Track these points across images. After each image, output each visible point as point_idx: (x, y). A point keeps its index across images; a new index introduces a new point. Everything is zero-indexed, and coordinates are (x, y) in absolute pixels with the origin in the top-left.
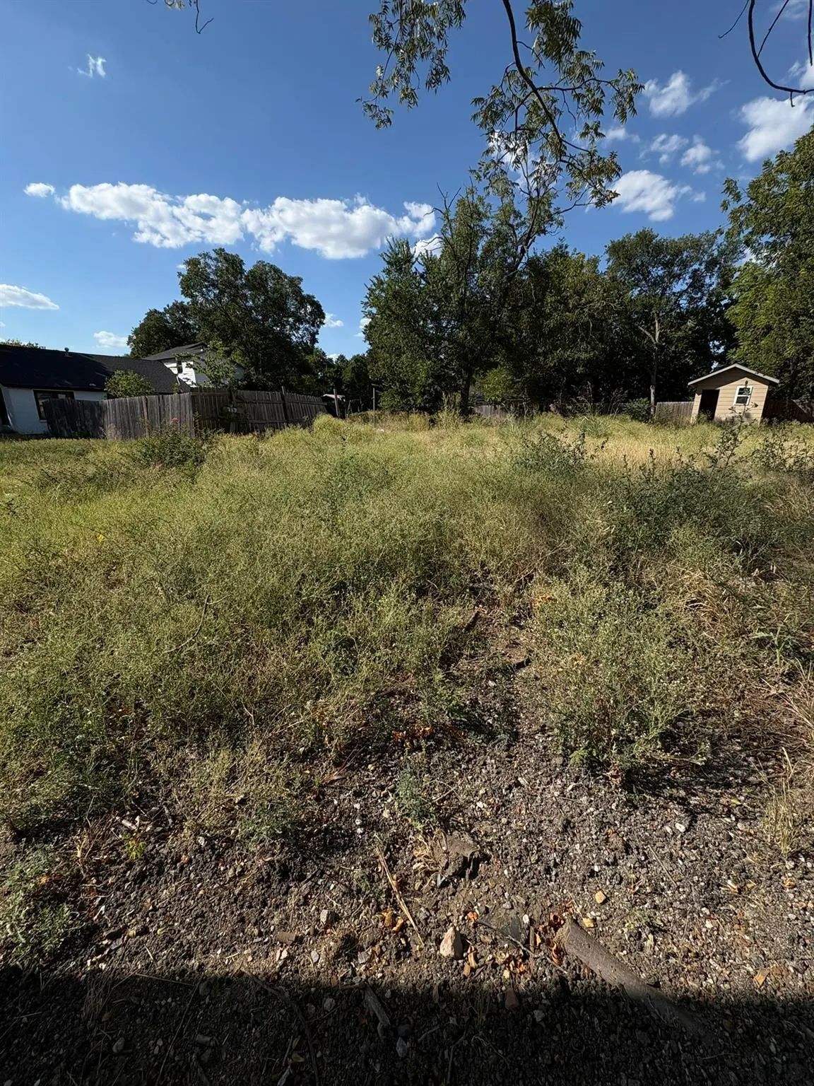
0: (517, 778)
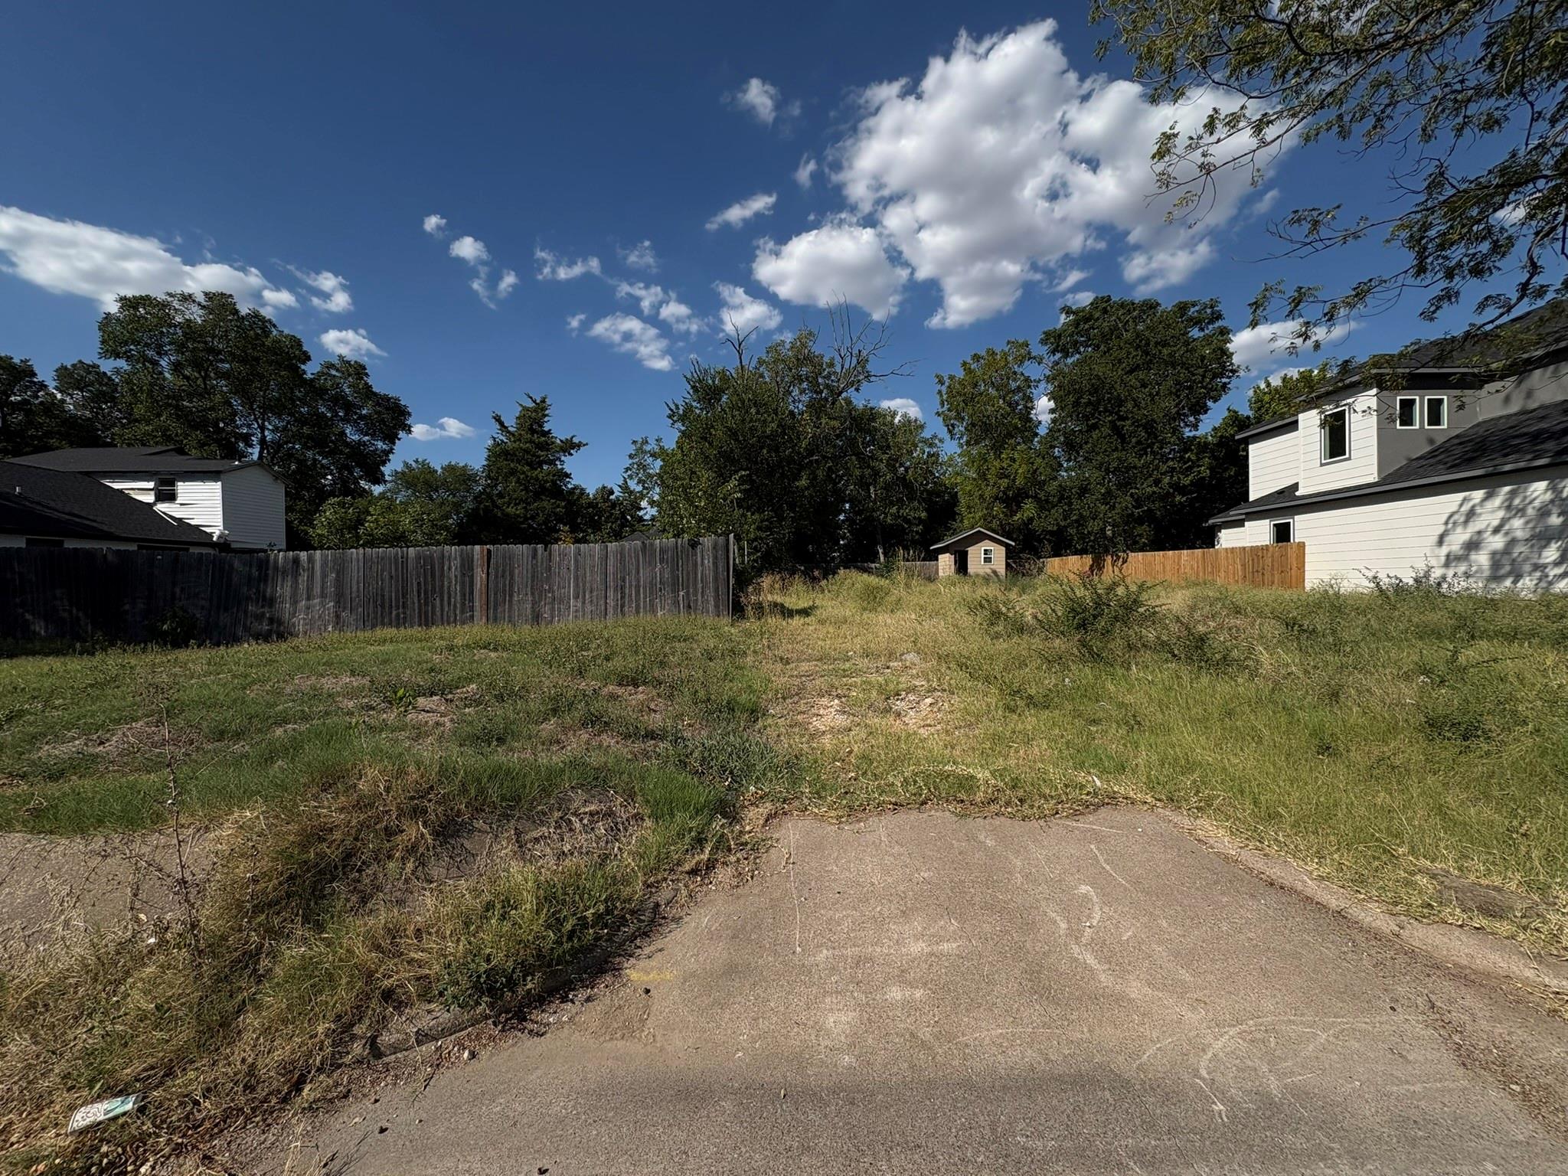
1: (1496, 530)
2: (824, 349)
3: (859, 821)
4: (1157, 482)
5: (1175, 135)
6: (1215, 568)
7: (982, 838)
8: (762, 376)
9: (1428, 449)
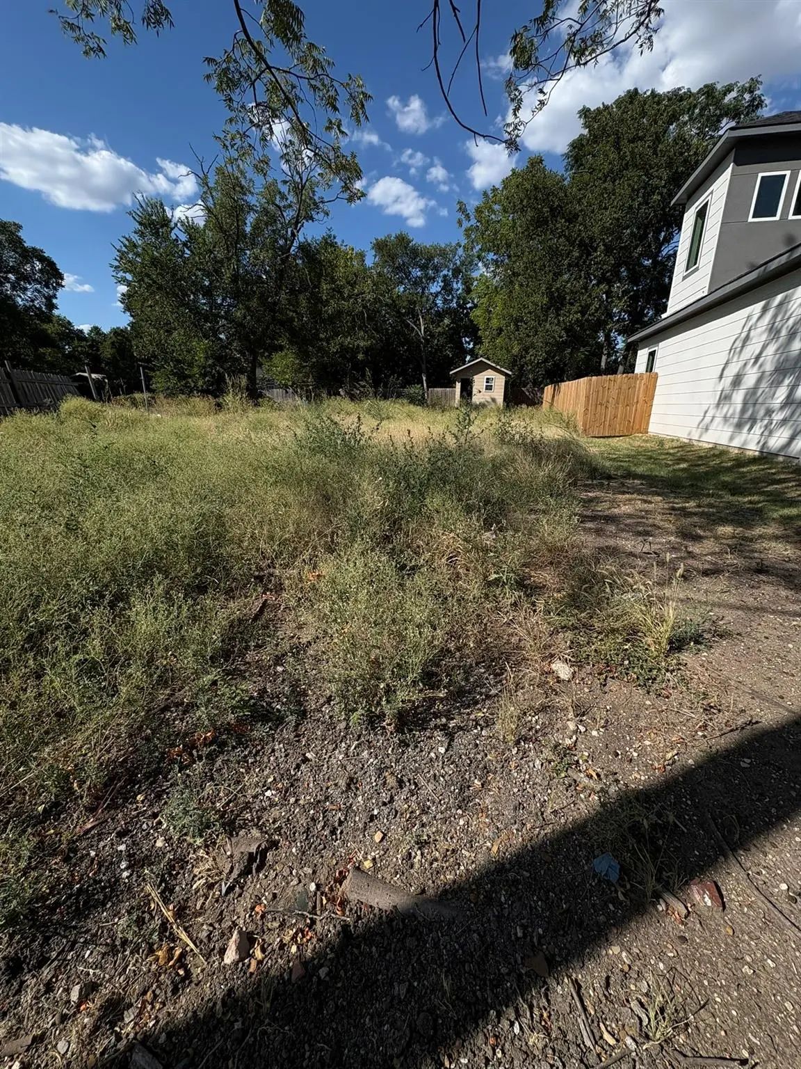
0: (304, 755)
1: (757, 360)
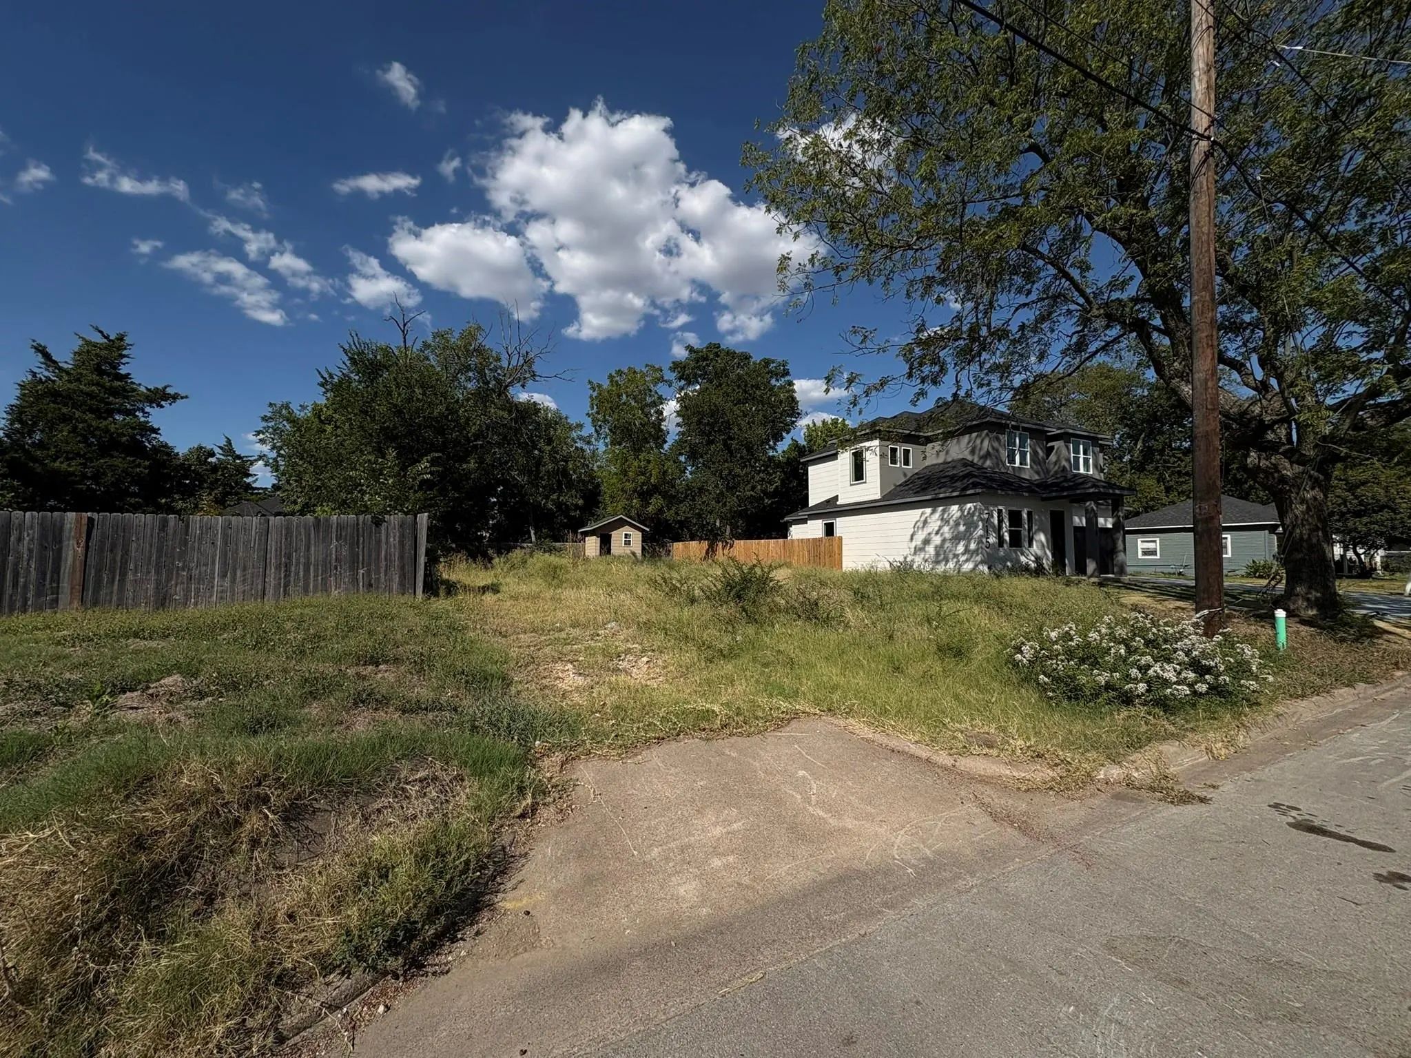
1: (937, 533)
2: (492, 342)
3: (636, 755)
4: (753, 488)
5: (790, 259)
6: (792, 553)
7: (727, 752)
8: (427, 358)
9: (903, 480)
